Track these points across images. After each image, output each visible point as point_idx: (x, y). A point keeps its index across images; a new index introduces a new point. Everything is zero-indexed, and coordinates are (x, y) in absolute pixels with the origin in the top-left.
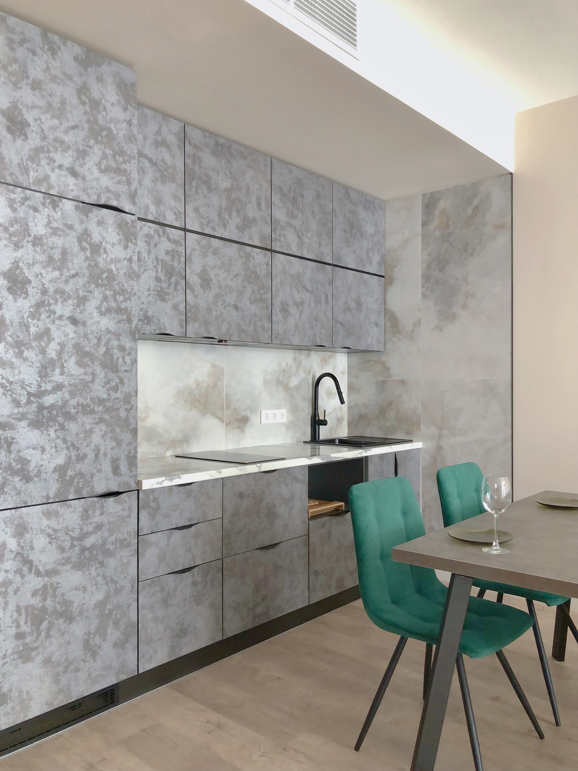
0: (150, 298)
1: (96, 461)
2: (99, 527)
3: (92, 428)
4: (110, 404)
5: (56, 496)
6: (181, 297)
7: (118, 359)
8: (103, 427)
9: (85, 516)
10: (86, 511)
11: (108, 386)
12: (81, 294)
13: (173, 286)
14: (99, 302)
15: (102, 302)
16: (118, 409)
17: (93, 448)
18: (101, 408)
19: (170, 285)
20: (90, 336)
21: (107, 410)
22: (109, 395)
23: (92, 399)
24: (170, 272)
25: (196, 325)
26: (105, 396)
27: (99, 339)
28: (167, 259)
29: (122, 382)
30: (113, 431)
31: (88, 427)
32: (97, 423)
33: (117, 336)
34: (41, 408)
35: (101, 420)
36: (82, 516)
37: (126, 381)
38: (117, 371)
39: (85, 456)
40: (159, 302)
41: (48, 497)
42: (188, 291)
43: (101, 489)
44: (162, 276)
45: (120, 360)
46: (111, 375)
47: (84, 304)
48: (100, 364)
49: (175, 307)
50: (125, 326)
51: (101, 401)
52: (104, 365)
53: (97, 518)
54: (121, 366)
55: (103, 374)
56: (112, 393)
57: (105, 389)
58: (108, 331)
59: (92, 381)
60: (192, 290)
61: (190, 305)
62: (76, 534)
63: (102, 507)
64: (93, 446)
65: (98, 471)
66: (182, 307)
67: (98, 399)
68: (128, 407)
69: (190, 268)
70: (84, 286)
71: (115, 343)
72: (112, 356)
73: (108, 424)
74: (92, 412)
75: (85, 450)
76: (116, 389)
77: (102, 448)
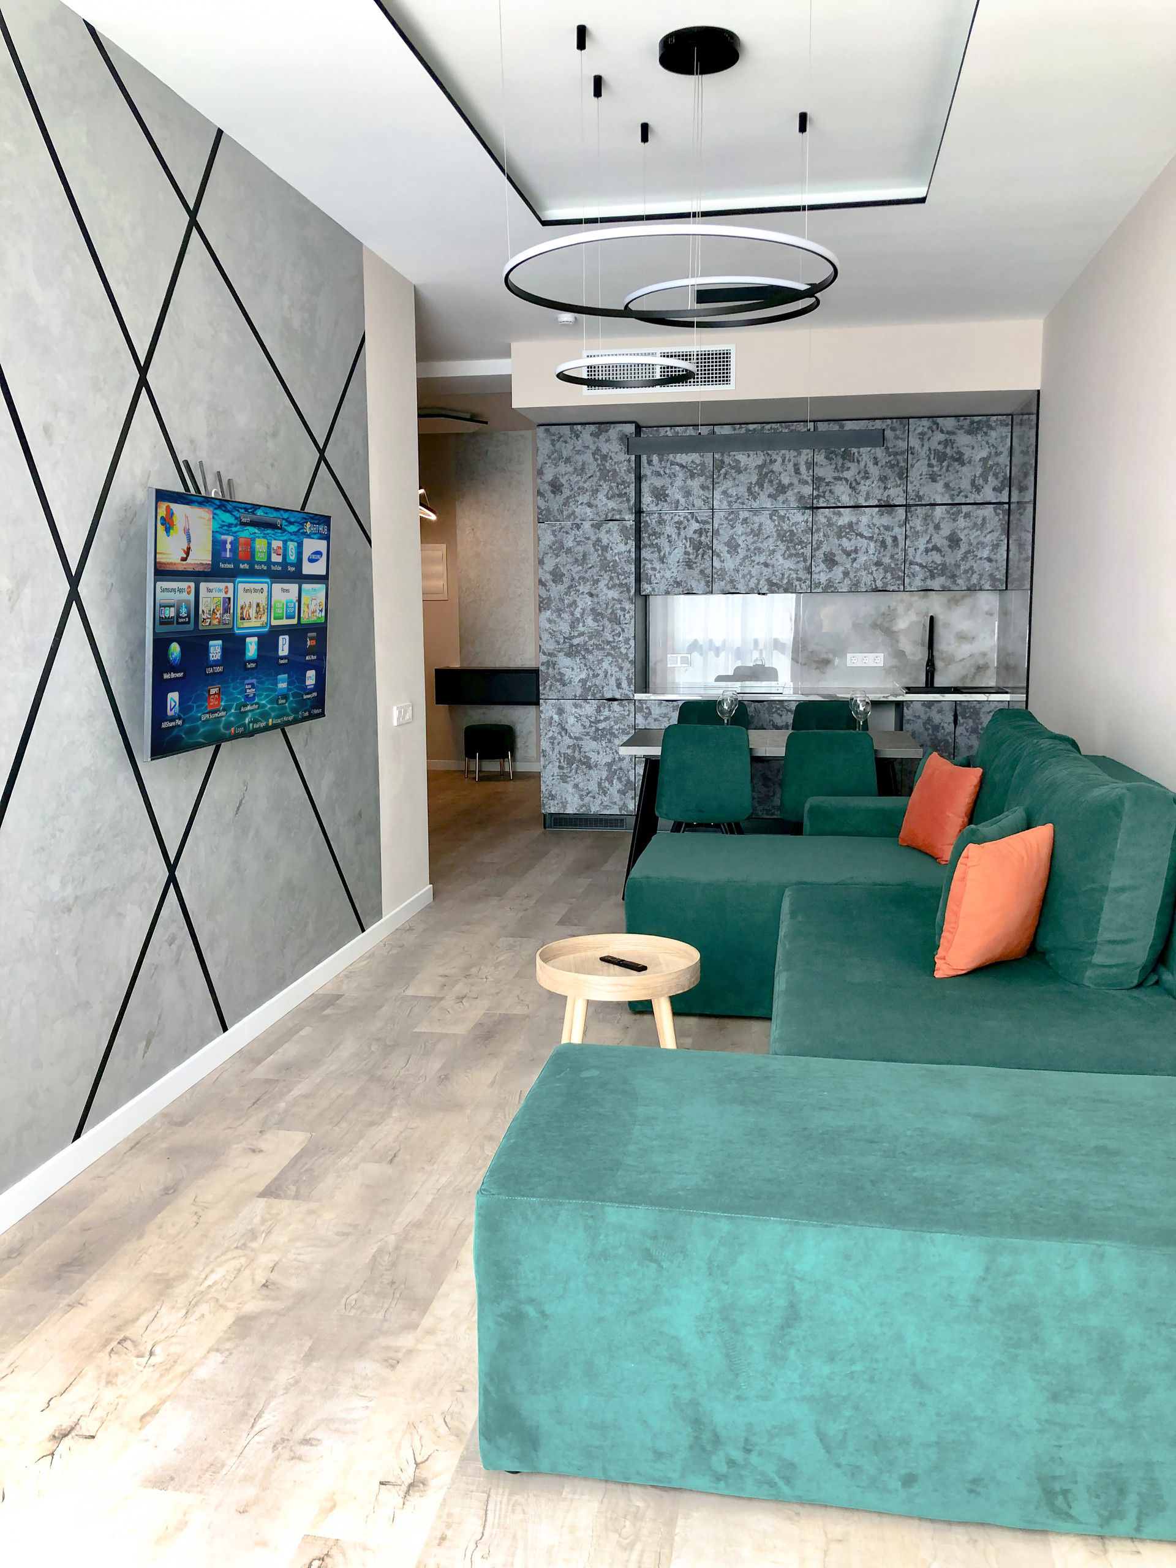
0: (679, 568)
1: (605, 679)
2: (607, 719)
3: (602, 659)
4: (615, 644)
5: (580, 696)
6: (708, 564)
7: (620, 616)
8: (610, 659)
9: (598, 711)
10: (599, 707)
11: (613, 633)
12: (595, 578)
13: (700, 556)
14: (607, 582)
15: (609, 582)
16: (620, 648)
17: (603, 671)
18: (608, 647)
19: (697, 556)
20: (601, 603)
21: (613, 648)
22: (614, 639)
23: (603, 641)
24: (697, 546)
25: (723, 583)
26: (611, 639)
27: (607, 604)
28: (696, 536)
29: (623, 630)
30: (617, 661)
31: (600, 658)
32: (606, 656)
33: (620, 601)
34: (571, 645)
35: (609, 654)
36: (597, 710)
37: (626, 630)
38: (620, 624)
39: (598, 675)
40: (687, 570)
41: (575, 696)
42: (714, 558)
43: (609, 696)
44: (690, 550)
45: (622, 617)
46: (616, 627)
47: (597, 584)
48: (608, 620)
49: (702, 572)
50: (626, 595)
51: (609, 643)
52: (610, 620)
53: (606, 713)
55: (610, 626)
56: (615, 637)
57: (611, 635)
58: (613, 599)
59: (603, 630)
60: (718, 556)
61: (716, 568)
62: (593, 719)
63: (610, 707)
64: (603, 669)
65: (606, 685)
66: (708, 571)
67: (607, 641)
68: (628, 646)
69: (717, 539)
70: (597, 572)
71: (619, 606)
72: (616, 614)
73: (613, 657)
74: (603, 649)
75: (599, 672)
76: (619, 635)
77: (609, 671)
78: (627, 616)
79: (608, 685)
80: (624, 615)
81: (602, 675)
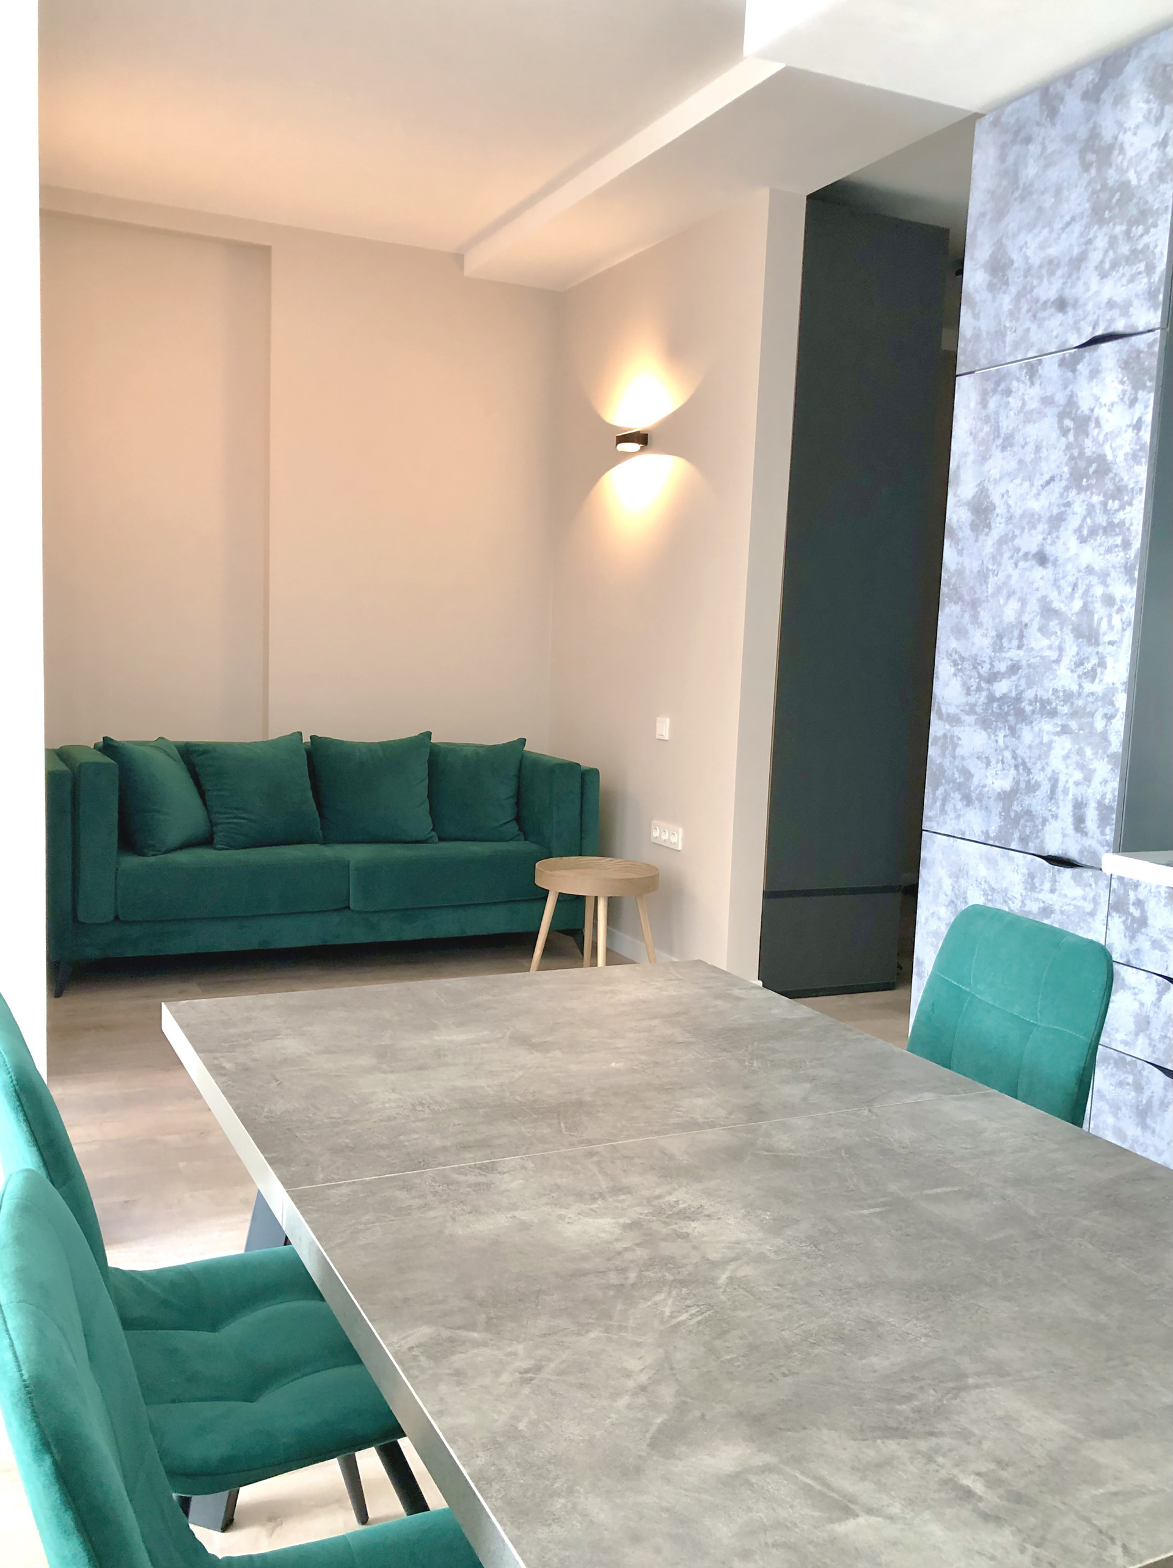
1: (1051, 799)
3: (1051, 742)
4: (1081, 703)
5: (995, 838)
7: (1101, 619)
8: (1068, 743)
11: (1080, 671)
12: (1056, 510)
14: (1080, 520)
15: (1085, 519)
16: (1092, 715)
17: (1049, 775)
18: (1066, 709)
20: (1062, 583)
21: (1076, 713)
22: (1080, 686)
23: (1055, 691)
26: (1075, 688)
27: (1075, 586)
29: (1102, 664)
30: (1080, 752)
31: (1046, 738)
32: (1058, 734)
33: (1104, 576)
34: (991, 699)
35: (1065, 730)
37: (1109, 661)
38: (1097, 643)
39: (1037, 786)
41: (987, 834)
43: (1053, 850)
45: (1104, 623)
46: (1087, 651)
47: (1059, 527)
48: (1072, 631)
50: (1121, 557)
51: (1068, 697)
52: (1078, 633)
54: (1105, 634)
55: (1075, 649)
56: (1084, 683)
57: (1075, 675)
58: (1090, 570)
59: (1058, 661)
63: (1054, 881)
64: (1049, 771)
65: (1052, 816)
67: (1064, 691)
68: (1109, 711)
70: (1061, 495)
71: (1098, 590)
72: (1091, 614)
73: (1075, 739)
74: (1053, 713)
75: (1041, 778)
76: (1093, 676)
77: (1062, 779)
78: (1116, 620)
79: (1055, 817)
80: (1110, 616)
81: (1046, 787)
